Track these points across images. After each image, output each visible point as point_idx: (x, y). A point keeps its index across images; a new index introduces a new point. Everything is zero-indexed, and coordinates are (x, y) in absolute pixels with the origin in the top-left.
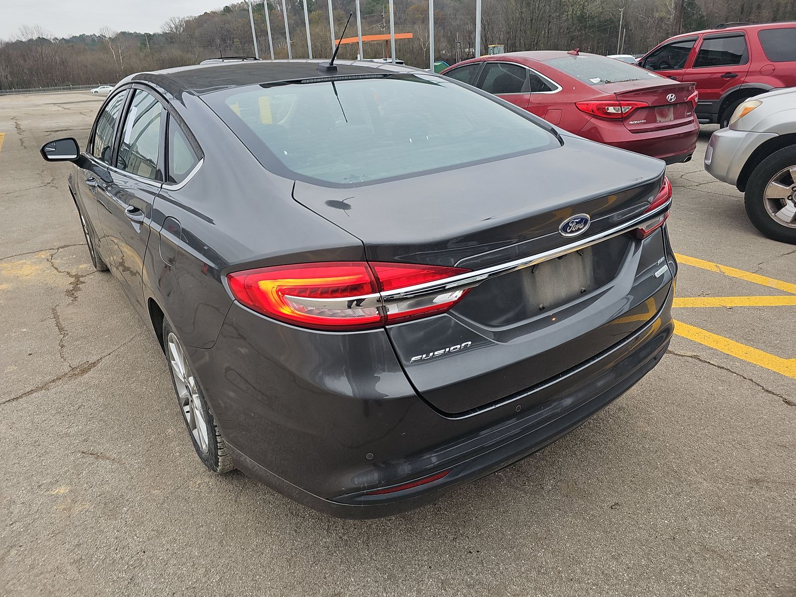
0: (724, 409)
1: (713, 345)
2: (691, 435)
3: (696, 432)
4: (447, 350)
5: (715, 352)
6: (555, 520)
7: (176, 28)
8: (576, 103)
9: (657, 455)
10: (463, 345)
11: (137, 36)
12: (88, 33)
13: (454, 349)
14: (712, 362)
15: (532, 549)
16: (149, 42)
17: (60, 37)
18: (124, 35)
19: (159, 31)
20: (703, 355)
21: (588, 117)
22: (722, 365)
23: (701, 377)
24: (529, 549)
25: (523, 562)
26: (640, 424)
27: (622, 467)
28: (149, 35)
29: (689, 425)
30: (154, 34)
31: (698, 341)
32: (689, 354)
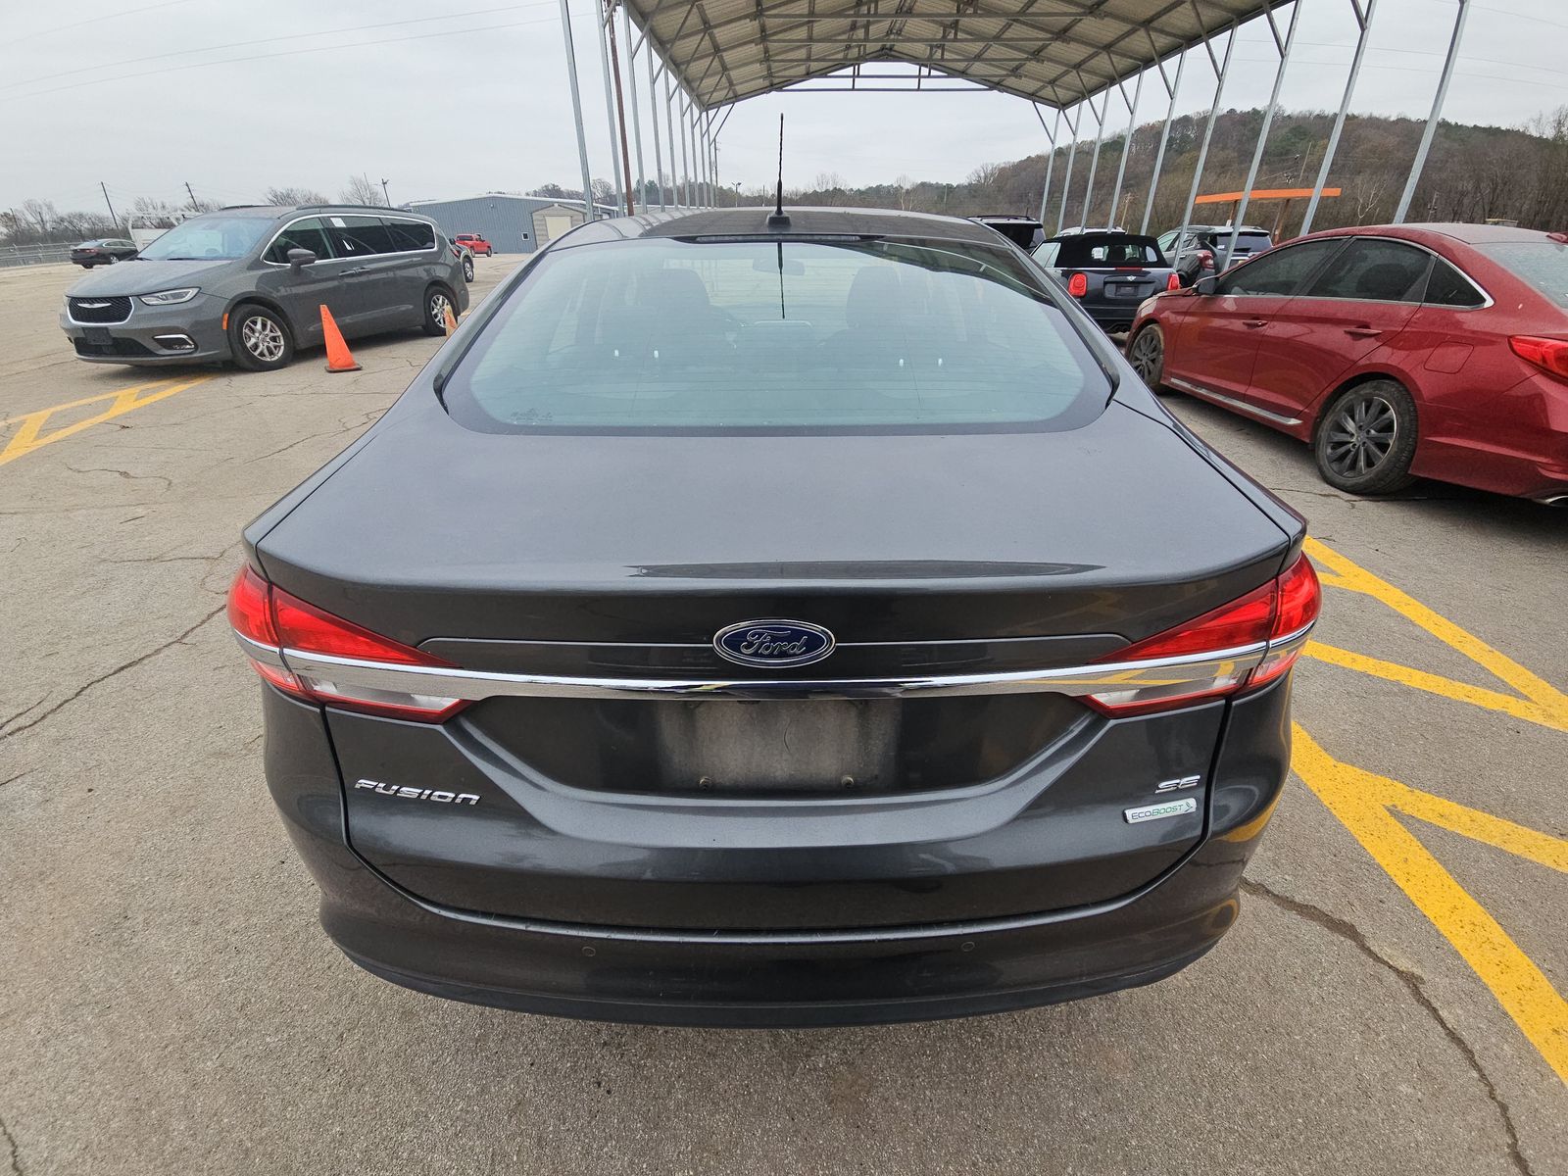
0: (1361, 1147)
1: (1489, 976)
2: (1212, 1157)
3: (1234, 1157)
4: (427, 792)
5: (1474, 989)
6: (765, 1131)
7: (986, 177)
8: (1511, 337)
9: (1086, 1149)
10: (462, 796)
11: (938, 188)
12: (885, 184)
13: (440, 796)
14: (1444, 1013)
15: (678, 1155)
16: (948, 195)
17: (855, 188)
18: (924, 186)
19: (964, 181)
20: (1437, 986)
21: (1527, 371)
22: (1465, 1035)
23: (1378, 1035)
24: (674, 1151)
25: (644, 1166)
26: (1118, 1054)
27: (986, 1120)
28: (949, 187)
29: (1231, 1131)
30: (958, 186)
31: (1458, 943)
32: (1404, 964)
